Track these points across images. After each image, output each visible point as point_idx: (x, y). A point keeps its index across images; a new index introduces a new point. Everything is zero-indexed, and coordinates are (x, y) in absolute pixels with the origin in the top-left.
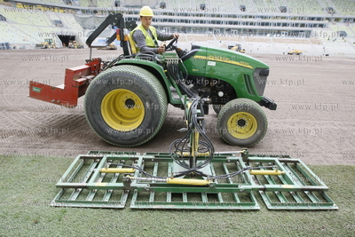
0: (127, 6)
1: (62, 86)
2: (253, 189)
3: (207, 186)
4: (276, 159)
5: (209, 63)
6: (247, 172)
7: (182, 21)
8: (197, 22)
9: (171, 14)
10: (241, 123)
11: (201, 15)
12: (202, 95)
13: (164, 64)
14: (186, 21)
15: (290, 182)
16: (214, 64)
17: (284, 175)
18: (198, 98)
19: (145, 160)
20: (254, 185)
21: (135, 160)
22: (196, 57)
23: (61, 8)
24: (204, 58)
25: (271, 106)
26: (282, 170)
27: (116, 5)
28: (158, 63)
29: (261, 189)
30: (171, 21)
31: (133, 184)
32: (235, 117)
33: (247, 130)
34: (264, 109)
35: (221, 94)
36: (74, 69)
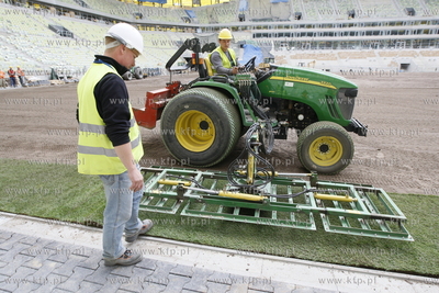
0: (254, 20)
1: (143, 109)
2: (311, 210)
3: (261, 202)
4: (352, 187)
5: (287, 84)
6: (311, 194)
7: (325, 34)
8: (346, 34)
9: (309, 26)
10: (324, 148)
11: (351, 25)
12: (279, 118)
13: (236, 86)
14: (331, 34)
15: (360, 209)
16: (291, 85)
17: (356, 202)
18: (274, 121)
19: (204, 177)
20: (314, 207)
21: (194, 175)
22: (273, 78)
23: (180, 27)
24: (281, 78)
25: (360, 131)
26: (354, 197)
27: (241, 20)
28: (231, 84)
29: (322, 212)
30: (310, 34)
31: (187, 194)
32: (319, 141)
33: (329, 156)
34: (352, 135)
35: (301, 117)
36: (154, 92)
